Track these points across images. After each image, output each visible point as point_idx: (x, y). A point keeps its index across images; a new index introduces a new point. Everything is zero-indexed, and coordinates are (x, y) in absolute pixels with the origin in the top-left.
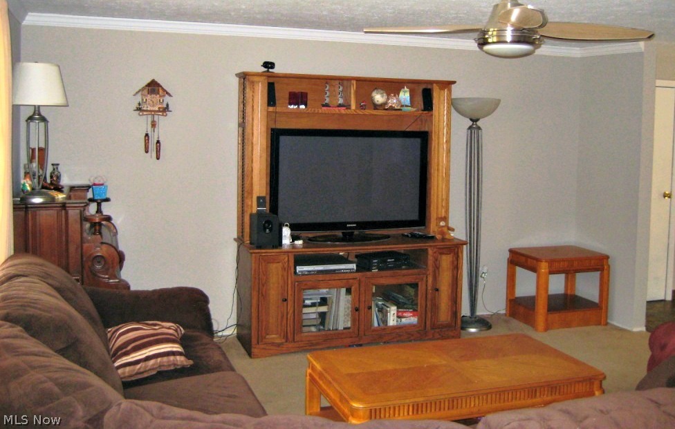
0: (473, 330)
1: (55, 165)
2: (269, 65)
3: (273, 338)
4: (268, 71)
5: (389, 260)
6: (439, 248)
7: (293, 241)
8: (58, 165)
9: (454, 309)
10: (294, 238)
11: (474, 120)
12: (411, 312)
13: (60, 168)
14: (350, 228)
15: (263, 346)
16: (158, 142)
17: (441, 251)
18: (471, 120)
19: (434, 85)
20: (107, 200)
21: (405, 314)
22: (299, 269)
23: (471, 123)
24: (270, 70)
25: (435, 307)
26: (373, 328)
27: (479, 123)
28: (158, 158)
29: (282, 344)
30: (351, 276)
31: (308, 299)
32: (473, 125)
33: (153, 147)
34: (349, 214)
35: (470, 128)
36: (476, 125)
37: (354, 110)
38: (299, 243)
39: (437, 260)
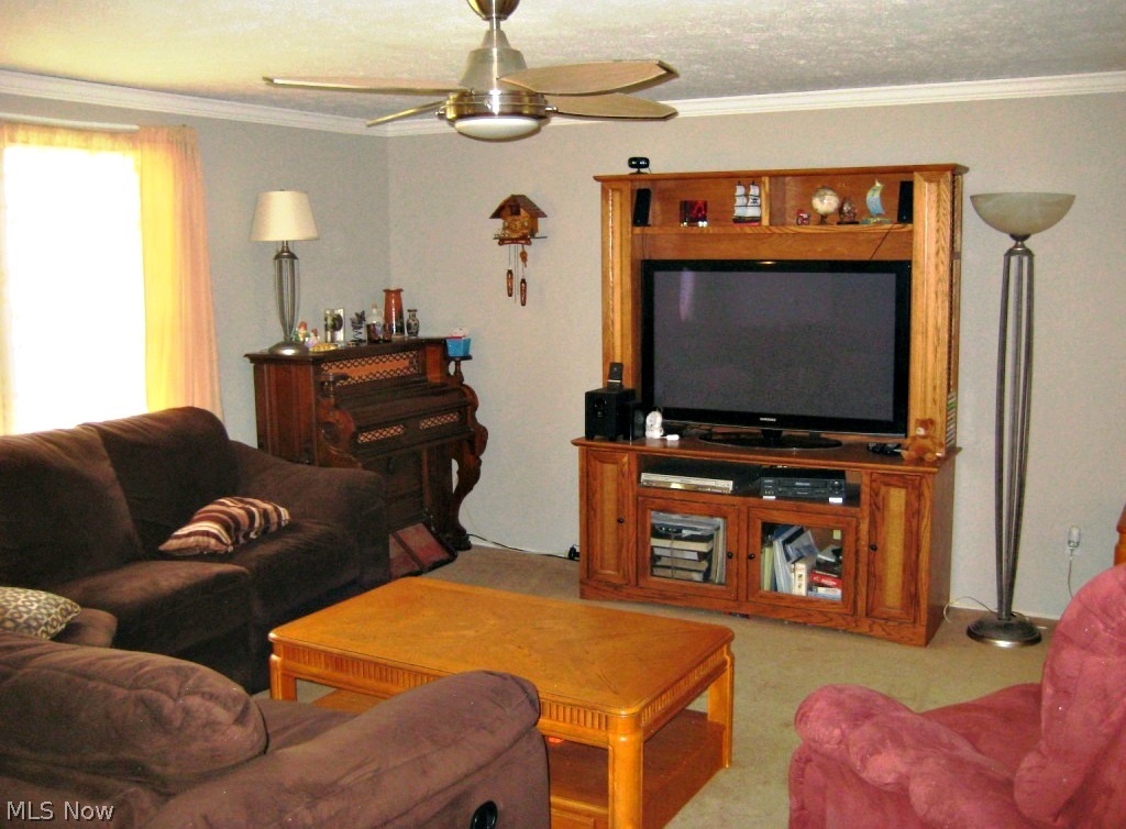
0: (1003, 644)
1: (413, 312)
2: (638, 163)
3: (610, 575)
4: (639, 173)
5: (797, 484)
6: (883, 474)
7: (665, 435)
8: (415, 311)
9: (913, 589)
10: (667, 430)
11: (1020, 238)
12: (834, 579)
13: (418, 316)
14: (765, 423)
15: (594, 584)
16: (523, 281)
17: (887, 479)
18: (1013, 236)
19: (916, 174)
20: (468, 358)
21: (824, 581)
22: (645, 477)
23: (1012, 243)
24: (643, 170)
25: (875, 579)
26: (761, 592)
27: (1028, 243)
28: (523, 304)
29: (621, 586)
30: (723, 500)
31: (686, 528)
32: (1016, 246)
33: (518, 288)
34: (772, 401)
35: (1010, 253)
36: (1023, 246)
37: (767, 227)
38: (673, 438)
39: (877, 494)
